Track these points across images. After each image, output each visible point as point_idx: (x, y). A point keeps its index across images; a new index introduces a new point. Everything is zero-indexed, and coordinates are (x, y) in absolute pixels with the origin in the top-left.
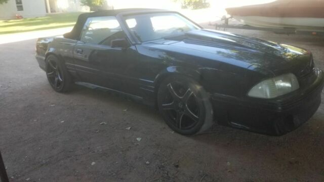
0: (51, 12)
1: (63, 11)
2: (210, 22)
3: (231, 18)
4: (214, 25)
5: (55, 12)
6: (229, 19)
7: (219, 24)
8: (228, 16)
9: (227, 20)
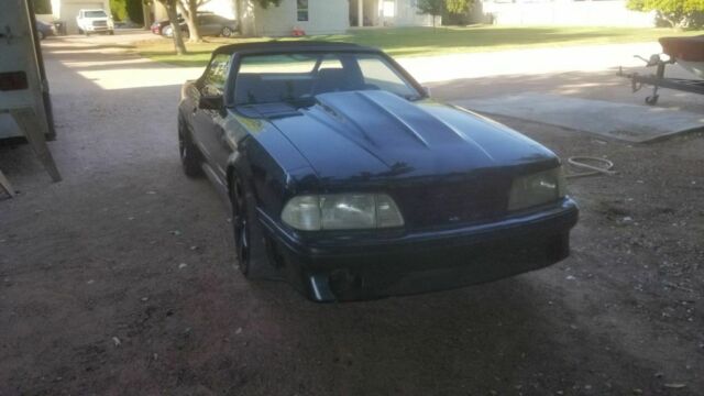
0: (365, 24)
1: (385, 24)
2: (621, 68)
3: (672, 61)
4: (629, 76)
5: (371, 24)
6: (667, 65)
7: (641, 74)
8: (665, 58)
9: (662, 65)
